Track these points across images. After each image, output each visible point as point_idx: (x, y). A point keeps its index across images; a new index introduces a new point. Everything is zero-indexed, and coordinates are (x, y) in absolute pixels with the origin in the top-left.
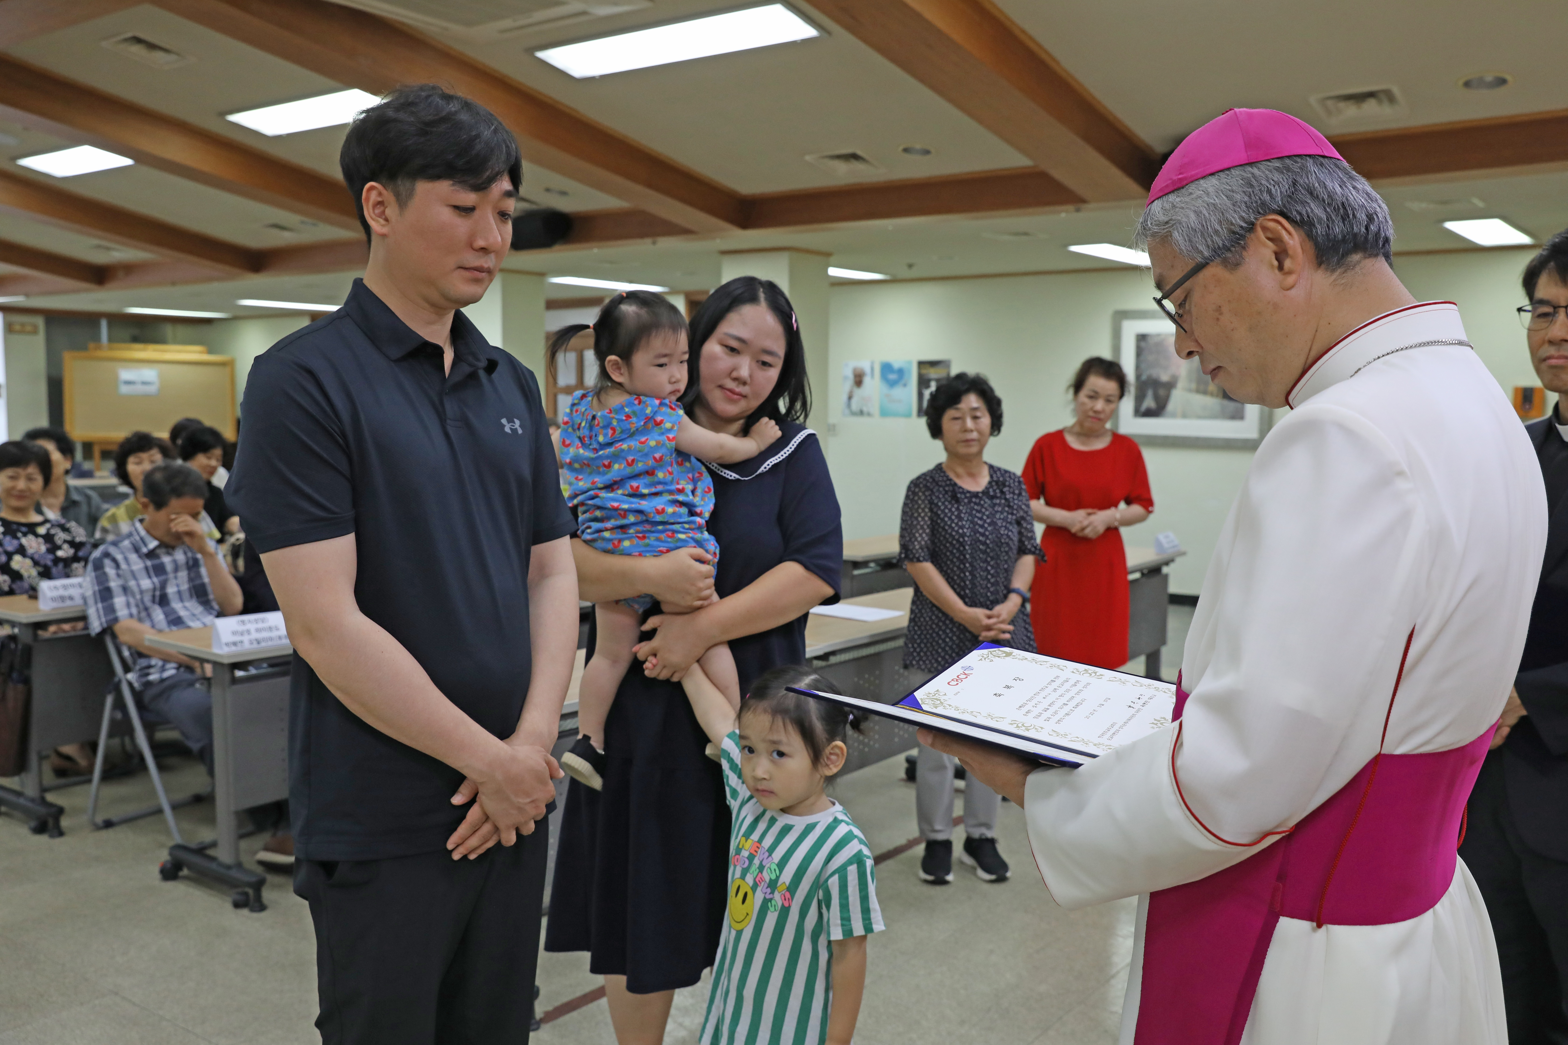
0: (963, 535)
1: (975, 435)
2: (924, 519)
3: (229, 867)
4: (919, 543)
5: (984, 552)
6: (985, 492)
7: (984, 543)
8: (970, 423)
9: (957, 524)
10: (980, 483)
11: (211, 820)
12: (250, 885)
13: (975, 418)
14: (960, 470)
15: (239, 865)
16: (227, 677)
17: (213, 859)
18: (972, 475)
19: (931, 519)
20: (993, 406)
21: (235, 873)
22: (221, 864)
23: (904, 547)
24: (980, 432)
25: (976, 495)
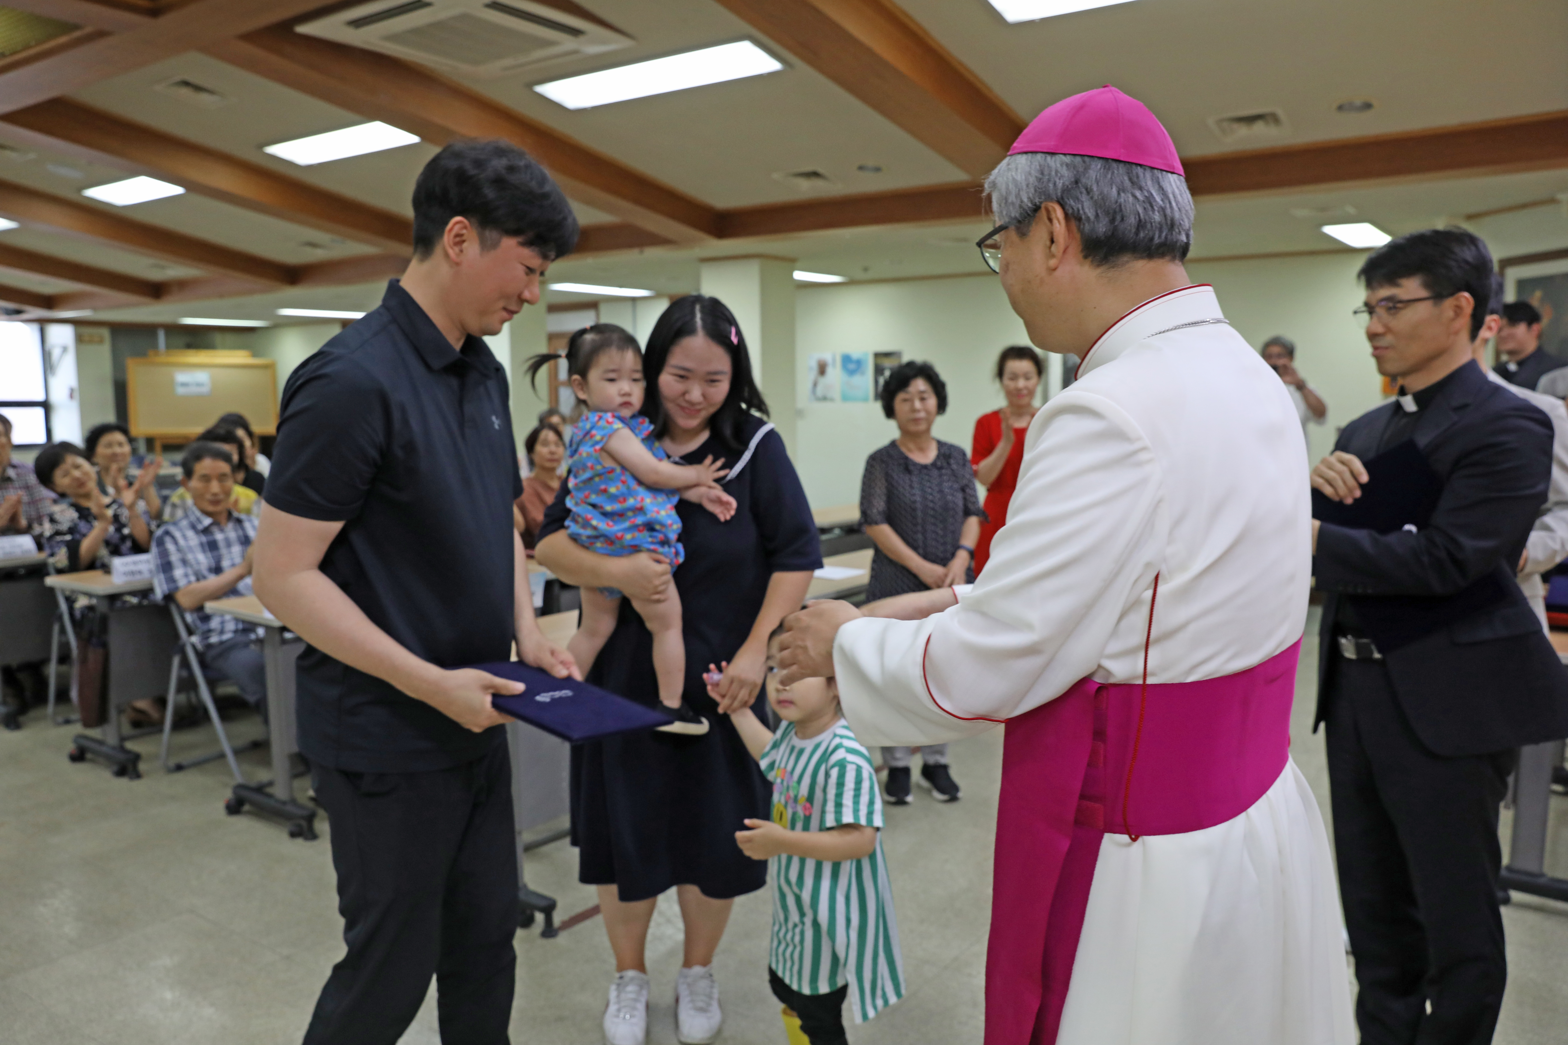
0: (915, 502)
1: (922, 415)
2: (880, 490)
3: (284, 803)
4: (877, 509)
5: (933, 516)
6: (934, 464)
7: (933, 509)
8: (918, 404)
9: (909, 493)
10: (929, 456)
11: (267, 762)
12: (302, 817)
13: (922, 399)
14: (911, 446)
15: (293, 801)
16: (277, 638)
17: (270, 796)
18: (922, 450)
19: (887, 488)
20: (939, 389)
21: (290, 808)
22: (278, 801)
23: (864, 513)
24: (928, 412)
25: (925, 467)
